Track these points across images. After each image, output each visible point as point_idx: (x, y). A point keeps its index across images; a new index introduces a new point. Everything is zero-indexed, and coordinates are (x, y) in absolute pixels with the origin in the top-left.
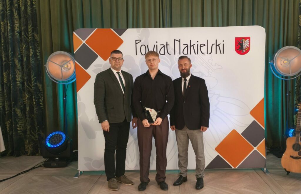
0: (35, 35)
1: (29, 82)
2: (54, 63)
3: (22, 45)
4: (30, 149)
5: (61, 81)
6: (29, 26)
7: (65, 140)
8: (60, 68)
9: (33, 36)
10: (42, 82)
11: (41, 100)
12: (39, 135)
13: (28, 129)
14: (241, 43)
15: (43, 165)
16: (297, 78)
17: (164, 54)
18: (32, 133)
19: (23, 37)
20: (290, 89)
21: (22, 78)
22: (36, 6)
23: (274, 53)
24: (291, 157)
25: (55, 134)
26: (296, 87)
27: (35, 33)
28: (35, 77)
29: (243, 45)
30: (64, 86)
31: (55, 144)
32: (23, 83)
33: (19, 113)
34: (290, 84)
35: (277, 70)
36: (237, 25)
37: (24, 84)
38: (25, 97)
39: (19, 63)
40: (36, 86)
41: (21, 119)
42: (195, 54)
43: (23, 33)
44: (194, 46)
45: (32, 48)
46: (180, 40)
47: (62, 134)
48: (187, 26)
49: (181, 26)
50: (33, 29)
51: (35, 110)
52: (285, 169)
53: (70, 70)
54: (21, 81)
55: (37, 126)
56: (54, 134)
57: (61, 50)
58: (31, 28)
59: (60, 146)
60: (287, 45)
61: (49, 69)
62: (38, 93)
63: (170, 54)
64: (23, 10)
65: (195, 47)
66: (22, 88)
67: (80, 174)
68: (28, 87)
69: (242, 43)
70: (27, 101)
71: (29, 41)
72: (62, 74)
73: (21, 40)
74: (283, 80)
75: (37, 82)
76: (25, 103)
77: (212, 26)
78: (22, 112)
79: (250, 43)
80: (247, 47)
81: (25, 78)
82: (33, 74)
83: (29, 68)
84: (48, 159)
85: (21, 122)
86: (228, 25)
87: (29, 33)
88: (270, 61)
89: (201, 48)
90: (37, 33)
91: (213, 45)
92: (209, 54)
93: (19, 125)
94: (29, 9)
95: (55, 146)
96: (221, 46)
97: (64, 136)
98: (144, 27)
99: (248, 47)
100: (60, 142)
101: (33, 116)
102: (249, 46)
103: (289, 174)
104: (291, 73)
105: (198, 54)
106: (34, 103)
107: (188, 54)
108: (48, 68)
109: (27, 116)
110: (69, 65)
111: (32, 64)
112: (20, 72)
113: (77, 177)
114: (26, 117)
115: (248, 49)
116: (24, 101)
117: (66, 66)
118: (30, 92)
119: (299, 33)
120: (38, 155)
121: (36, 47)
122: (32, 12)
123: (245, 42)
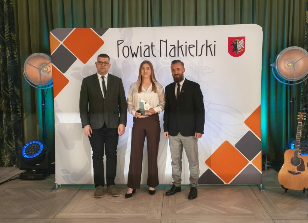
0: (12, 35)
1: (5, 87)
2: (32, 66)
4: (7, 160)
5: (40, 86)
7: (43, 151)
8: (39, 71)
9: (10, 36)
10: (20, 87)
11: (18, 107)
12: (16, 144)
13: (5, 138)
14: (235, 44)
15: (19, 177)
17: (149, 56)
18: (9, 142)
20: (294, 95)
22: (13, 3)
24: (290, 172)
25: (32, 144)
26: (302, 93)
27: (12, 33)
28: (12, 82)
30: (42, 90)
31: (31, 154)
35: (280, 75)
36: (234, 24)
37: (1, 88)
38: (2, 103)
40: (13, 90)
42: (183, 56)
44: (182, 47)
45: (9, 49)
46: (166, 40)
47: (40, 143)
48: (179, 25)
49: (172, 25)
50: (9, 28)
51: (13, 117)
52: (282, 186)
53: (49, 74)
55: (14, 135)
57: (40, 52)
59: (37, 156)
61: (26, 73)
62: (16, 99)
63: (155, 56)
65: (184, 48)
67: (57, 187)
68: (4, 92)
70: (3, 108)
71: (6, 41)
72: (41, 78)
75: (15, 86)
76: (1, 110)
77: (207, 24)
81: (2, 83)
82: (9, 78)
83: (6, 71)
86: (224, 24)
87: (6, 33)
88: (272, 64)
89: (190, 49)
90: (14, 33)
91: (204, 47)
92: (199, 56)
94: (5, 7)
95: (32, 157)
96: (212, 47)
97: (42, 146)
99: (243, 48)
100: (37, 152)
101: (10, 123)
102: (244, 47)
103: (288, 191)
105: (186, 56)
106: (11, 109)
107: (175, 56)
108: (26, 71)
109: (3, 123)
110: (49, 68)
111: (9, 67)
113: (54, 191)
117: (45, 69)
118: (6, 98)
119: (306, 31)
120: (15, 167)
121: (13, 48)
122: (9, 9)
123: (239, 43)
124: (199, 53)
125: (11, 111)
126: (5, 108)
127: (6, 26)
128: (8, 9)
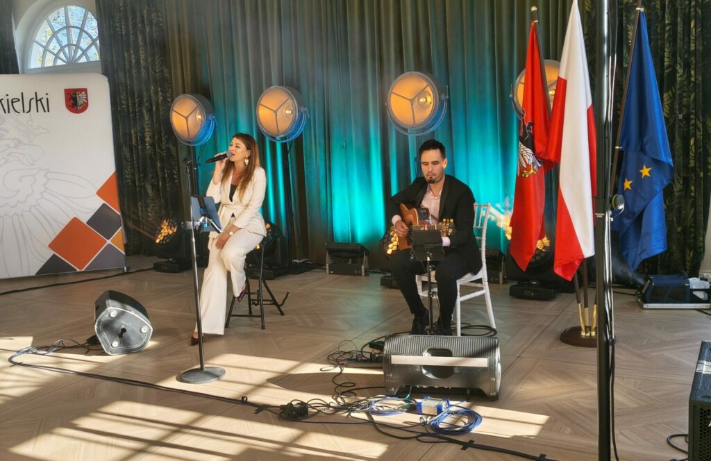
14: (75, 97)
29: (78, 99)
65: (4, 102)
79: (87, 96)
89: (14, 104)
91: (32, 101)
92: (27, 112)
96: (44, 101)
99: (84, 103)
102: (86, 102)
105: (9, 112)
115: (85, 105)
123: (80, 96)
124: (27, 109)
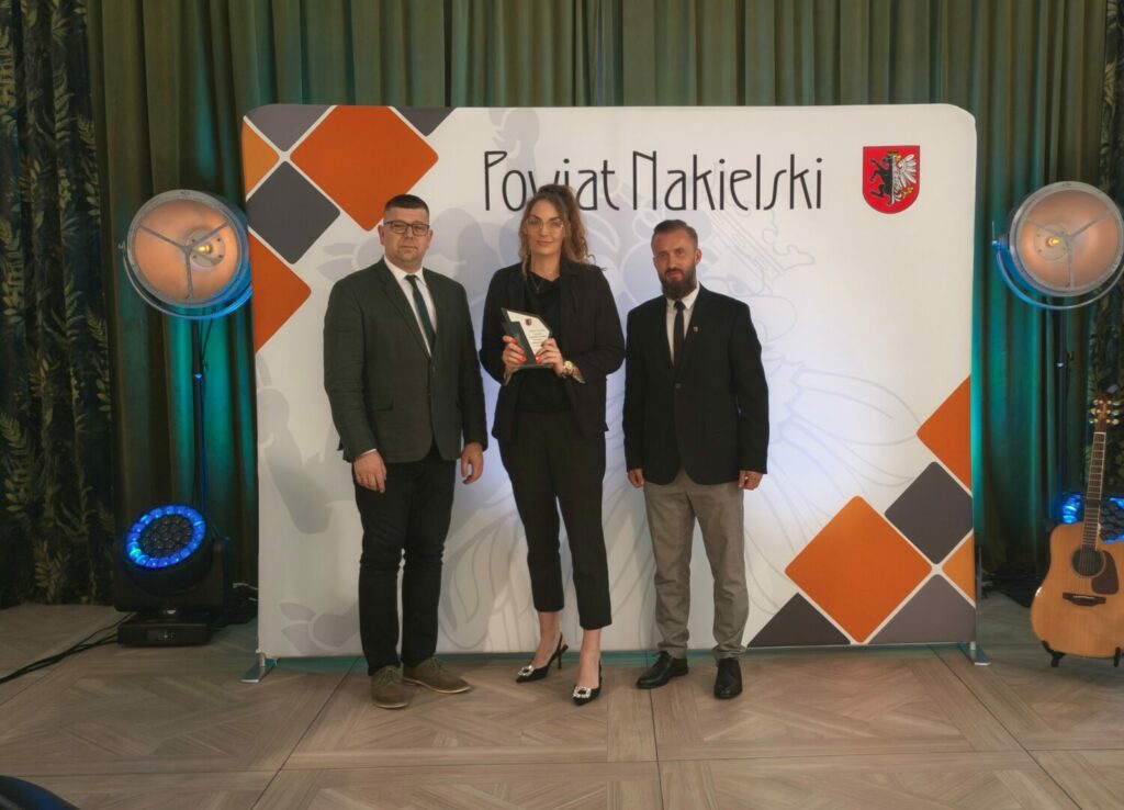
0: (81, 124)
1: (52, 311)
2: (158, 235)
3: (25, 163)
4: (55, 577)
5: (182, 307)
6: (58, 87)
7: (203, 541)
8: (183, 256)
9: (73, 127)
10: (106, 312)
11: (100, 384)
12: (93, 520)
13: (48, 498)
14: (886, 169)
15: (115, 638)
16: (1099, 302)
17: (595, 208)
18: (66, 512)
19: (30, 131)
20: (1070, 345)
21: (27, 295)
22: (84, 10)
23: (1011, 206)
24: (1068, 597)
25: (163, 516)
26: (1093, 336)
27: (79, 117)
28: (79, 293)
29: (895, 175)
30: (194, 326)
31: (163, 553)
32: (28, 316)
33: (15, 435)
34: (1070, 327)
35: (1022, 274)
36: (871, 101)
37: (35, 317)
38: (37, 370)
39: (14, 237)
40: (83, 325)
41: (20, 458)
42: (713, 208)
43: (31, 117)
44: (708, 177)
45: (68, 177)
46: (655, 153)
47: (190, 514)
48: (682, 101)
49: (658, 101)
50: (72, 101)
51: (80, 422)
52: (1045, 645)
53: (221, 264)
54: (22, 306)
55: (85, 486)
56: (157, 513)
58: (66, 97)
59: (184, 561)
60: (1060, 178)
61: (135, 259)
62: (91, 356)
63: (617, 209)
64: (32, 23)
65: (713, 181)
66: (24, 335)
67: (265, 668)
68: (49, 330)
69: (891, 167)
70: (44, 388)
71: (58, 146)
72: (190, 280)
73: (23, 144)
74: (1044, 311)
75: (88, 310)
76: (35, 395)
77: (779, 100)
78: (26, 430)
79: (917, 167)
80: (910, 185)
81: (39, 296)
82: (69, 279)
83: (54, 255)
84: (134, 614)
85: (22, 471)
86: (837, 101)
87: (57, 117)
88: (997, 239)
89: (736, 184)
90: (89, 117)
91: (781, 176)
92: (766, 208)
93: (13, 483)
94: (56, 22)
95: (166, 564)
96: (811, 180)
97: (198, 523)
98: (514, 101)
99: (912, 185)
100: (184, 546)
101: (69, 444)
102: (914, 182)
103: (1062, 661)
104: (1075, 285)
105: (722, 207)
106: (75, 393)
107: (684, 207)
108: (134, 254)
109: (44, 444)
110: (216, 246)
111: (66, 238)
112: (17, 270)
113: (257, 681)
114: (39, 450)
115: (910, 190)
116: (31, 384)
117: (202, 249)
118: (56, 353)
119: (1104, 131)
120: (88, 602)
121: (83, 171)
122: (70, 31)
123: (900, 165)
124: (766, 200)
125: (74, 398)
126: (50, 389)
127: (57, 93)
128: (65, 29)
